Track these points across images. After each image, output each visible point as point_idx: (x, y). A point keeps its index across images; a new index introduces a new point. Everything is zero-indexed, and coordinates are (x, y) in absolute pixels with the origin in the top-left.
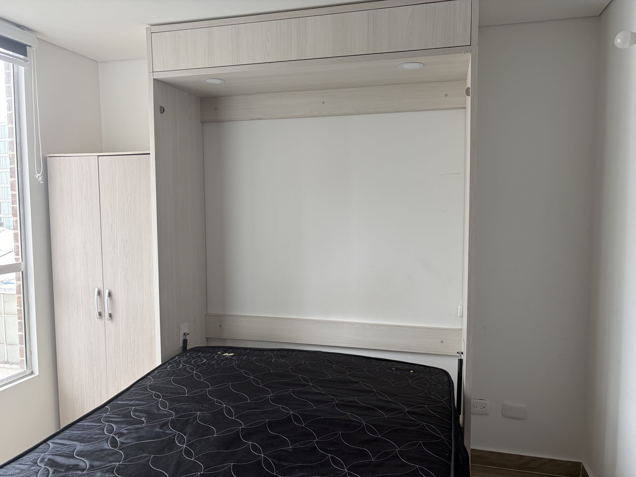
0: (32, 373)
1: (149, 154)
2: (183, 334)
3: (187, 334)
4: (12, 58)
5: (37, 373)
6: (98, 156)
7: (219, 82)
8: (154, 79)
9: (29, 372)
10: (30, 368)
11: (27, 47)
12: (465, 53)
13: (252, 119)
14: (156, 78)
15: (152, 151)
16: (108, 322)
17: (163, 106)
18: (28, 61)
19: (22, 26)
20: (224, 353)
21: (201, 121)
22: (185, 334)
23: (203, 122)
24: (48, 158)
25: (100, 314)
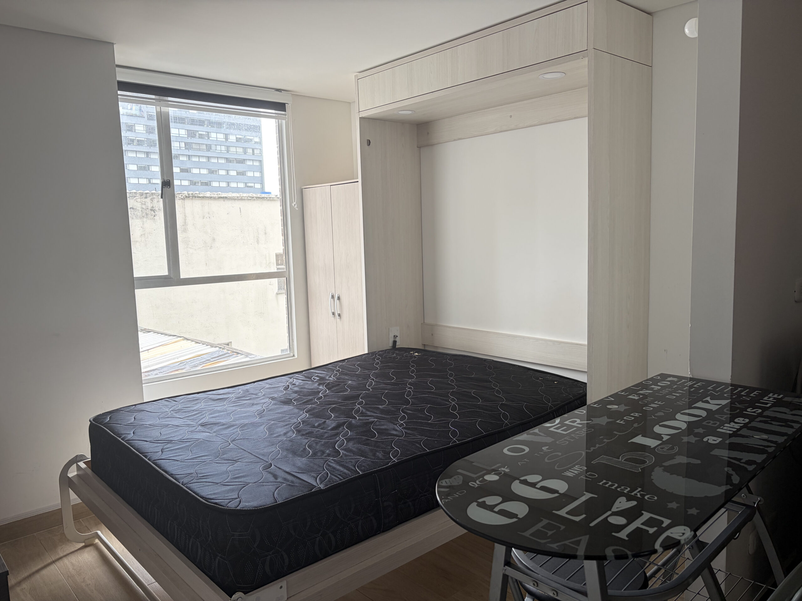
0: (294, 356)
1: (358, 182)
2: (393, 336)
3: (396, 336)
4: (277, 115)
5: (296, 356)
6: (331, 185)
7: (410, 112)
8: (359, 118)
9: (292, 355)
10: (292, 352)
11: (286, 104)
12: (582, 58)
13: (455, 140)
14: (361, 116)
15: (360, 179)
16: (338, 320)
17: (370, 140)
18: (286, 116)
19: (280, 89)
20: (415, 353)
21: (417, 146)
22: (395, 337)
23: (419, 147)
24: (303, 190)
25: (333, 314)
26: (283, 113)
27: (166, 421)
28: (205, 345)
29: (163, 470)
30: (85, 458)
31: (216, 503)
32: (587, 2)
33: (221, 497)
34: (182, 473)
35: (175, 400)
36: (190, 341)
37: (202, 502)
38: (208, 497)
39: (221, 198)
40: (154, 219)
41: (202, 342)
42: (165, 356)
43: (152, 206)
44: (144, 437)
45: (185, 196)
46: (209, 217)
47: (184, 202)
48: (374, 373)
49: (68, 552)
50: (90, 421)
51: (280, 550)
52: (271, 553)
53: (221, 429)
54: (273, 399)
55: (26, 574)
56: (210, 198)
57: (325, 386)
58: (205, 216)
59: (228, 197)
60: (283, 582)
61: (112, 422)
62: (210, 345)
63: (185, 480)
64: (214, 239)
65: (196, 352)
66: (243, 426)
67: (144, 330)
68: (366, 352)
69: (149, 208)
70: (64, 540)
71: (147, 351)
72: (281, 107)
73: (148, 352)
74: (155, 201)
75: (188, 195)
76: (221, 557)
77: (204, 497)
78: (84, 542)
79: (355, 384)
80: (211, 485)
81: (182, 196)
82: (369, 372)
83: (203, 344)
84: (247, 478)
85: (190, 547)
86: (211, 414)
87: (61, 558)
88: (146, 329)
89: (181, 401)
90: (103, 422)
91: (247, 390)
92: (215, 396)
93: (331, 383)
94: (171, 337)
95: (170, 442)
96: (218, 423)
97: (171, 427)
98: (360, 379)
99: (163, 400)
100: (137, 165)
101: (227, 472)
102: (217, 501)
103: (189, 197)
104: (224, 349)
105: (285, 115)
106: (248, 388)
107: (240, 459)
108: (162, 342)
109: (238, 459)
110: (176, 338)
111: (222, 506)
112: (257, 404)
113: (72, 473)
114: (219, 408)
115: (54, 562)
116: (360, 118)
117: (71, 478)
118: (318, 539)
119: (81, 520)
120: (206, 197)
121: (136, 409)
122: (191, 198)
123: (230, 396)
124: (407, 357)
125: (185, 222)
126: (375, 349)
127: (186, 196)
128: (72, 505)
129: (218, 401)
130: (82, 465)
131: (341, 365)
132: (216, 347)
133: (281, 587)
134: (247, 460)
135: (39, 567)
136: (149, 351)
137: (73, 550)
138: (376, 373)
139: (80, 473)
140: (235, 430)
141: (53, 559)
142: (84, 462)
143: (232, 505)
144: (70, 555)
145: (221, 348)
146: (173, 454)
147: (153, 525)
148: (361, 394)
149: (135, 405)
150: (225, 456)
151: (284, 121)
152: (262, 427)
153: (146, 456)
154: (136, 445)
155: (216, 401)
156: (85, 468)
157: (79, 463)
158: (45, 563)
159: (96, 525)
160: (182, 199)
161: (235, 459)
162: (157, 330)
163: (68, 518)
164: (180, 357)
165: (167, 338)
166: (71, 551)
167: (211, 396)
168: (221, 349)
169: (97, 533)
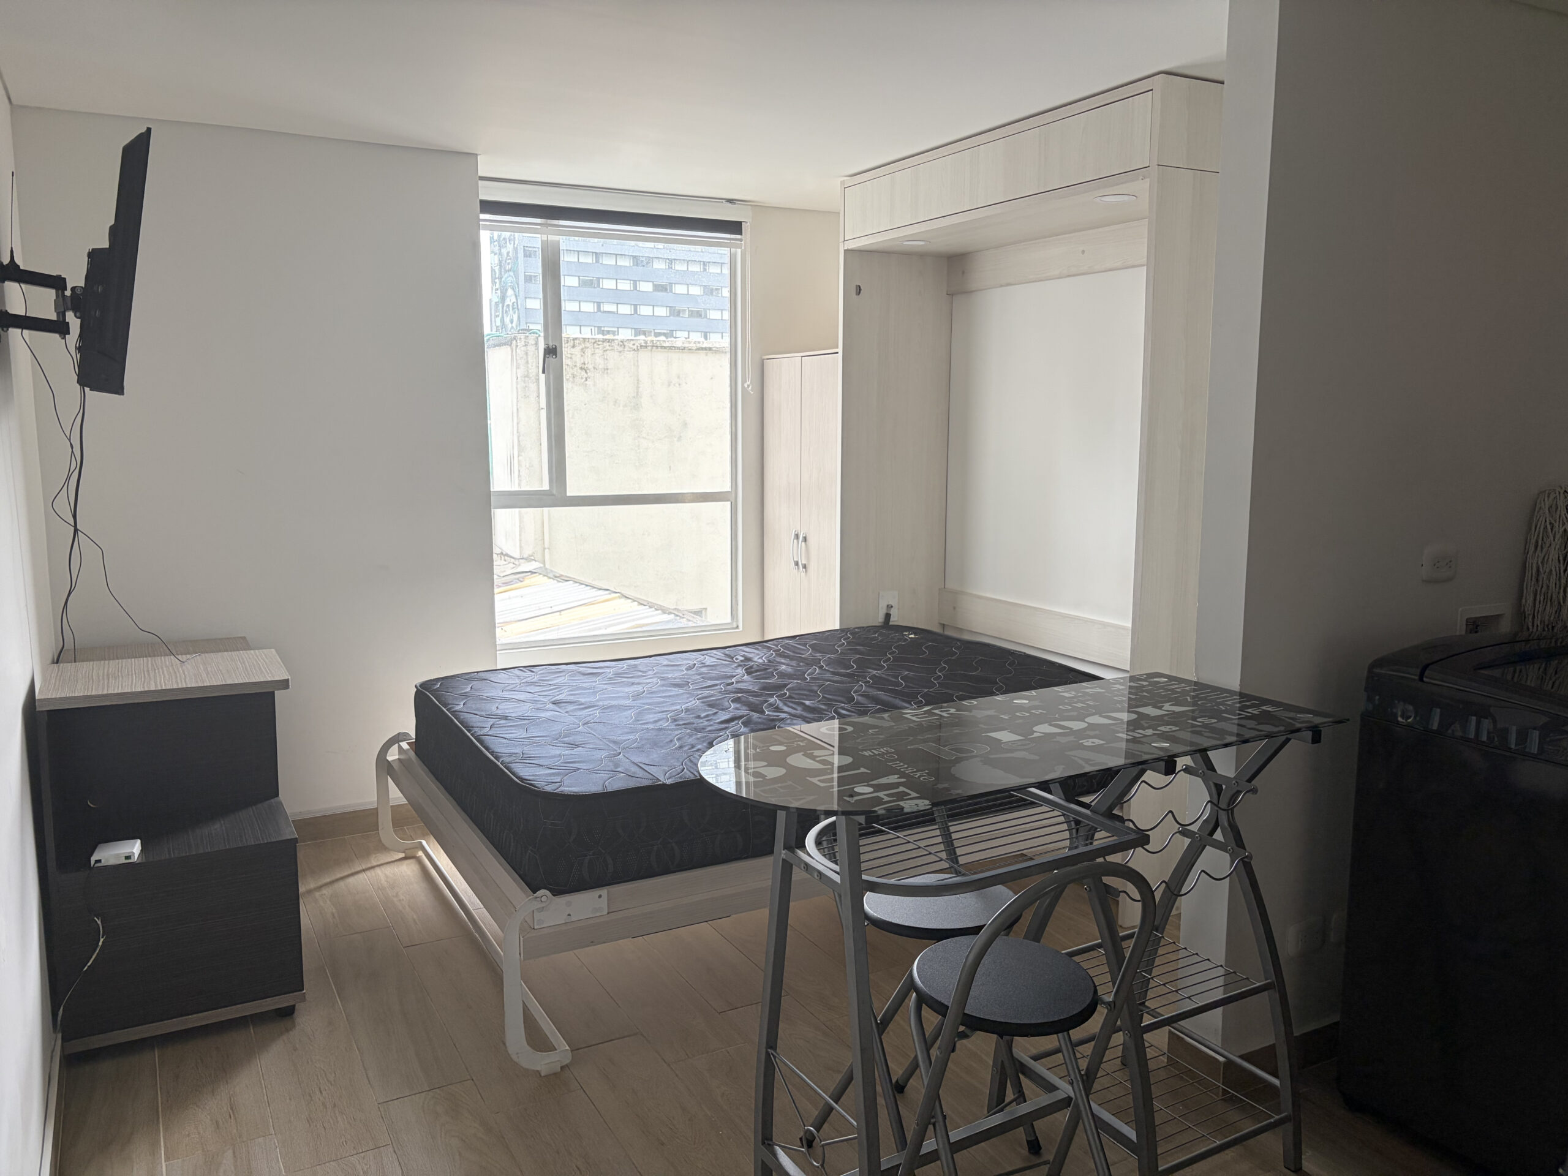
0: (737, 627)
1: (837, 353)
2: (886, 606)
4: (728, 241)
5: (741, 629)
6: (802, 357)
7: (922, 243)
10: (735, 621)
11: (742, 223)
12: (1144, 179)
14: (846, 248)
15: (840, 350)
16: (803, 574)
17: (861, 286)
18: (743, 242)
19: (733, 200)
20: (911, 634)
21: (947, 292)
22: (890, 607)
23: (951, 295)
24: (765, 361)
25: (797, 564)
26: (739, 237)
27: (509, 695)
28: (653, 609)
29: (484, 747)
30: (410, 738)
31: (531, 785)
32: (1151, 92)
33: (540, 779)
34: (506, 751)
35: (533, 670)
36: (630, 600)
37: (516, 782)
38: (524, 777)
39: (702, 349)
40: (586, 384)
41: (650, 604)
42: (587, 622)
43: (582, 362)
44: (475, 710)
45: (639, 346)
46: (679, 385)
47: (637, 356)
48: (829, 657)
49: (382, 862)
50: (416, 686)
51: (603, 851)
52: (591, 853)
53: (576, 709)
54: (663, 679)
55: (328, 880)
56: (682, 349)
57: (745, 670)
58: (671, 382)
59: (714, 349)
60: (604, 892)
61: (442, 690)
62: (661, 610)
63: (507, 760)
64: (686, 424)
65: (638, 619)
66: (606, 708)
67: (558, 577)
68: (837, 627)
69: (578, 365)
70: (382, 848)
71: (559, 613)
72: (735, 227)
73: (560, 615)
74: (589, 352)
75: (644, 343)
76: (532, 851)
77: (522, 778)
78: (404, 852)
79: (790, 670)
80: (535, 767)
81: (634, 345)
82: (822, 656)
83: (650, 607)
84: (581, 764)
85: (504, 841)
86: (572, 691)
87: (373, 867)
88: (562, 575)
89: (539, 672)
90: (431, 688)
91: (635, 666)
92: (589, 669)
93: (755, 666)
94: (601, 592)
95: (506, 718)
96: (575, 702)
97: (513, 702)
98: (801, 664)
99: (516, 670)
100: (579, 277)
101: (560, 756)
102: (532, 782)
103: (646, 347)
104: (683, 618)
105: (741, 240)
106: (636, 663)
107: (584, 744)
108: (585, 599)
109: (581, 744)
110: (610, 594)
111: (536, 787)
112: (639, 684)
113: (393, 755)
114: (584, 685)
115: (364, 870)
116: (845, 250)
117: (392, 763)
118: (655, 848)
119: (405, 827)
120: (675, 347)
121: (477, 677)
122: (650, 348)
123: (608, 670)
124: (894, 639)
125: (637, 393)
126: (852, 625)
127: (641, 346)
128: (391, 806)
129: (589, 676)
130: (405, 745)
131: (786, 644)
132: (670, 613)
133: (600, 896)
134: (591, 746)
135: (346, 874)
136: (562, 612)
137: (390, 860)
138: (831, 659)
139: (402, 757)
140: (593, 712)
141: (364, 868)
142: (407, 743)
143: (549, 789)
144: (385, 866)
145: (677, 616)
146: (503, 731)
147: (471, 818)
148: (789, 684)
149: (477, 672)
150: (566, 739)
151: (739, 251)
152: (629, 712)
153: (469, 731)
154: (462, 717)
155: (586, 676)
156: (408, 750)
157: (400, 743)
158: (353, 871)
159: (424, 837)
160: (634, 350)
161: (577, 743)
162: (582, 579)
163: (385, 821)
164: (610, 626)
165: (594, 592)
166: (387, 861)
167: (581, 669)
168: (678, 618)
169: (421, 842)
